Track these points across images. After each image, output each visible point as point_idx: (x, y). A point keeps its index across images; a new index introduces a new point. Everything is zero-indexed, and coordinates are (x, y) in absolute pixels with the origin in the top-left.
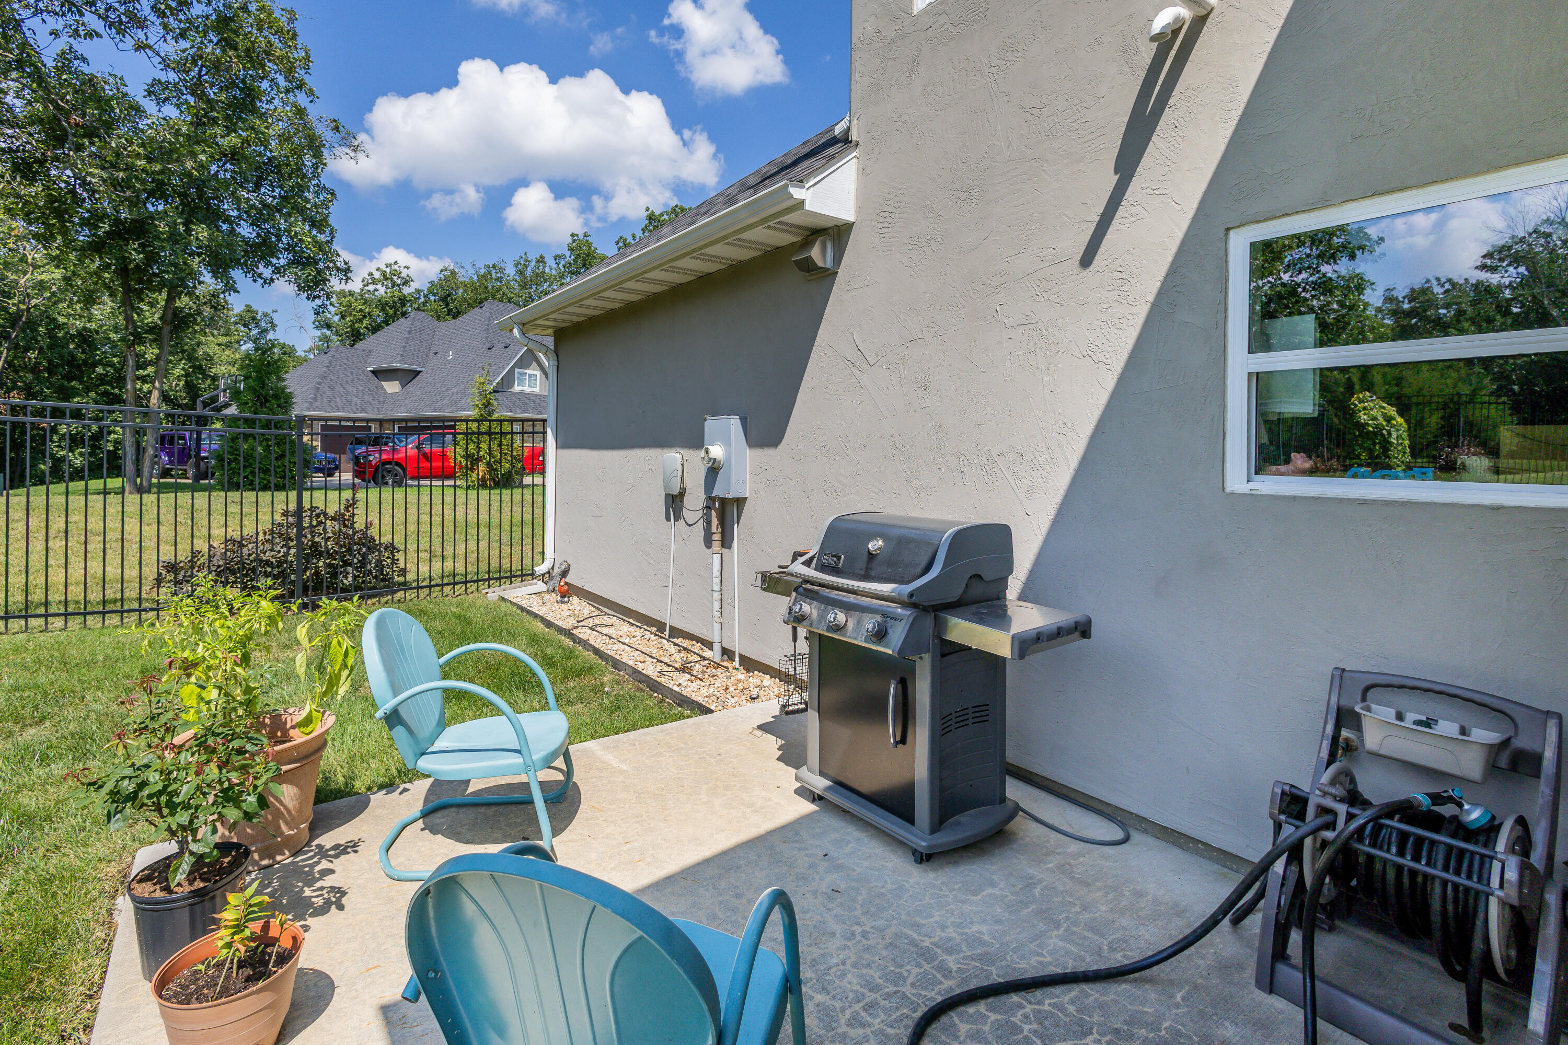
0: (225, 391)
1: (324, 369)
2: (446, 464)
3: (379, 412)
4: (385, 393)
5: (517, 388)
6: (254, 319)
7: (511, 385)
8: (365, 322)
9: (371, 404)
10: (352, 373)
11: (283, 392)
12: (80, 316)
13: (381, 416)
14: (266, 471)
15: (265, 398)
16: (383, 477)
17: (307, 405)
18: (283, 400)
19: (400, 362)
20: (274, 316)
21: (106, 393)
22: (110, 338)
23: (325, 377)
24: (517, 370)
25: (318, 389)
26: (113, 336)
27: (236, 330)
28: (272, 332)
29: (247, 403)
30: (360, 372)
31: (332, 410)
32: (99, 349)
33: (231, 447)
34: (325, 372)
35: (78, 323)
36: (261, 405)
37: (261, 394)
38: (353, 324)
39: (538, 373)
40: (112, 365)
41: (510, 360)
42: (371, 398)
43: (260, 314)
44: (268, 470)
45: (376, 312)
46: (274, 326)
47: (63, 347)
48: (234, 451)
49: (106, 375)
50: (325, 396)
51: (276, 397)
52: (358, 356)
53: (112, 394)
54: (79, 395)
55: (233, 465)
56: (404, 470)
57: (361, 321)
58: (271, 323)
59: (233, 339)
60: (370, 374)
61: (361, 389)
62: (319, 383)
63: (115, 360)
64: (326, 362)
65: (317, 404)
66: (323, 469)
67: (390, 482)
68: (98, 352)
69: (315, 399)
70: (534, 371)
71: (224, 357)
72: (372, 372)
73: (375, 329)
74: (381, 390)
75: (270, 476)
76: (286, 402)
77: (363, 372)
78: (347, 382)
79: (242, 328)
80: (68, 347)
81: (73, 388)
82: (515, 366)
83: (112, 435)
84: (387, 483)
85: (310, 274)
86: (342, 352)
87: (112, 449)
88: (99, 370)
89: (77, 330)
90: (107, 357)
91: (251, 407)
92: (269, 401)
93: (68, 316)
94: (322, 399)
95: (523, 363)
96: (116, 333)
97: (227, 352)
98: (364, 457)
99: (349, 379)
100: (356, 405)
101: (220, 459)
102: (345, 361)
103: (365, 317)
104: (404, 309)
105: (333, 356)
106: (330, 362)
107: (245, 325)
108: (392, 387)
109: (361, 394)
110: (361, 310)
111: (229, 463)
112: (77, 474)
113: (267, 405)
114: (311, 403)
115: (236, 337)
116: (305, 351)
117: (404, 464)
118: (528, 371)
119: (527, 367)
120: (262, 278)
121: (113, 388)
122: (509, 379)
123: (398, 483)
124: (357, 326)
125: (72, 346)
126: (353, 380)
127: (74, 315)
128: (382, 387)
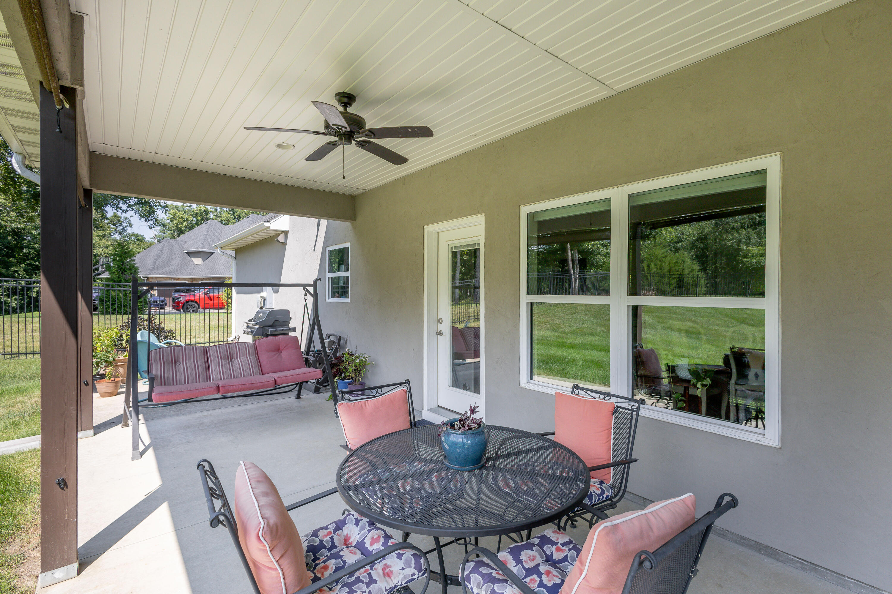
0: (102, 265)
1: (159, 252)
2: (220, 302)
3: (190, 274)
4: (194, 264)
6: (119, 221)
8: (184, 224)
9: (186, 270)
10: (175, 254)
11: (133, 267)
12: (14, 221)
13: (191, 277)
14: (125, 306)
15: (124, 270)
16: (187, 308)
17: (149, 271)
18: (133, 270)
19: (202, 248)
20: (131, 219)
21: (30, 265)
22: (32, 233)
23: (159, 256)
25: (155, 263)
26: (34, 232)
27: (108, 228)
28: (129, 228)
29: (115, 273)
30: (180, 253)
31: (164, 274)
32: (26, 239)
33: (107, 294)
34: (159, 253)
35: (13, 225)
36: (122, 273)
37: (122, 268)
38: (178, 225)
40: (34, 248)
42: (186, 267)
43: (122, 218)
44: (126, 305)
45: (191, 218)
46: (131, 225)
47: (4, 239)
48: (108, 296)
49: (29, 254)
50: (160, 266)
51: (130, 269)
52: (179, 245)
53: (34, 265)
54: (14, 266)
55: (108, 303)
56: (199, 305)
57: (182, 223)
58: (130, 223)
59: (106, 232)
60: (186, 254)
61: (180, 262)
62: (156, 260)
63: (36, 246)
64: (160, 248)
65: (155, 271)
66: (158, 305)
67: (191, 311)
68: (25, 241)
69: (154, 268)
71: (101, 243)
72: (187, 253)
73: (191, 228)
74: (192, 263)
75: (127, 308)
76: (135, 272)
77: (181, 253)
78: (172, 259)
79: (112, 226)
80: (8, 239)
81: (11, 262)
83: (35, 289)
84: (189, 311)
85: (146, 210)
86: (169, 242)
87: (35, 296)
88: (25, 251)
89: (12, 229)
90: (31, 244)
91: (117, 274)
92: (126, 271)
93: (7, 221)
94: (158, 268)
96: (36, 230)
97: (103, 241)
98: (178, 299)
99: (173, 257)
100: (177, 271)
101: (102, 301)
102: (171, 247)
103: (184, 221)
104: (208, 216)
105: (164, 245)
106: (163, 248)
107: (114, 225)
108: (198, 261)
109: (180, 265)
110: (182, 217)
111: (106, 303)
112: (15, 311)
113: (125, 273)
114: (151, 270)
115: (109, 231)
116: (151, 238)
117: (198, 302)
120: (121, 210)
121: (35, 262)
123: (195, 312)
124: (180, 226)
125: (9, 238)
126: (176, 257)
127: (11, 221)
128: (192, 261)
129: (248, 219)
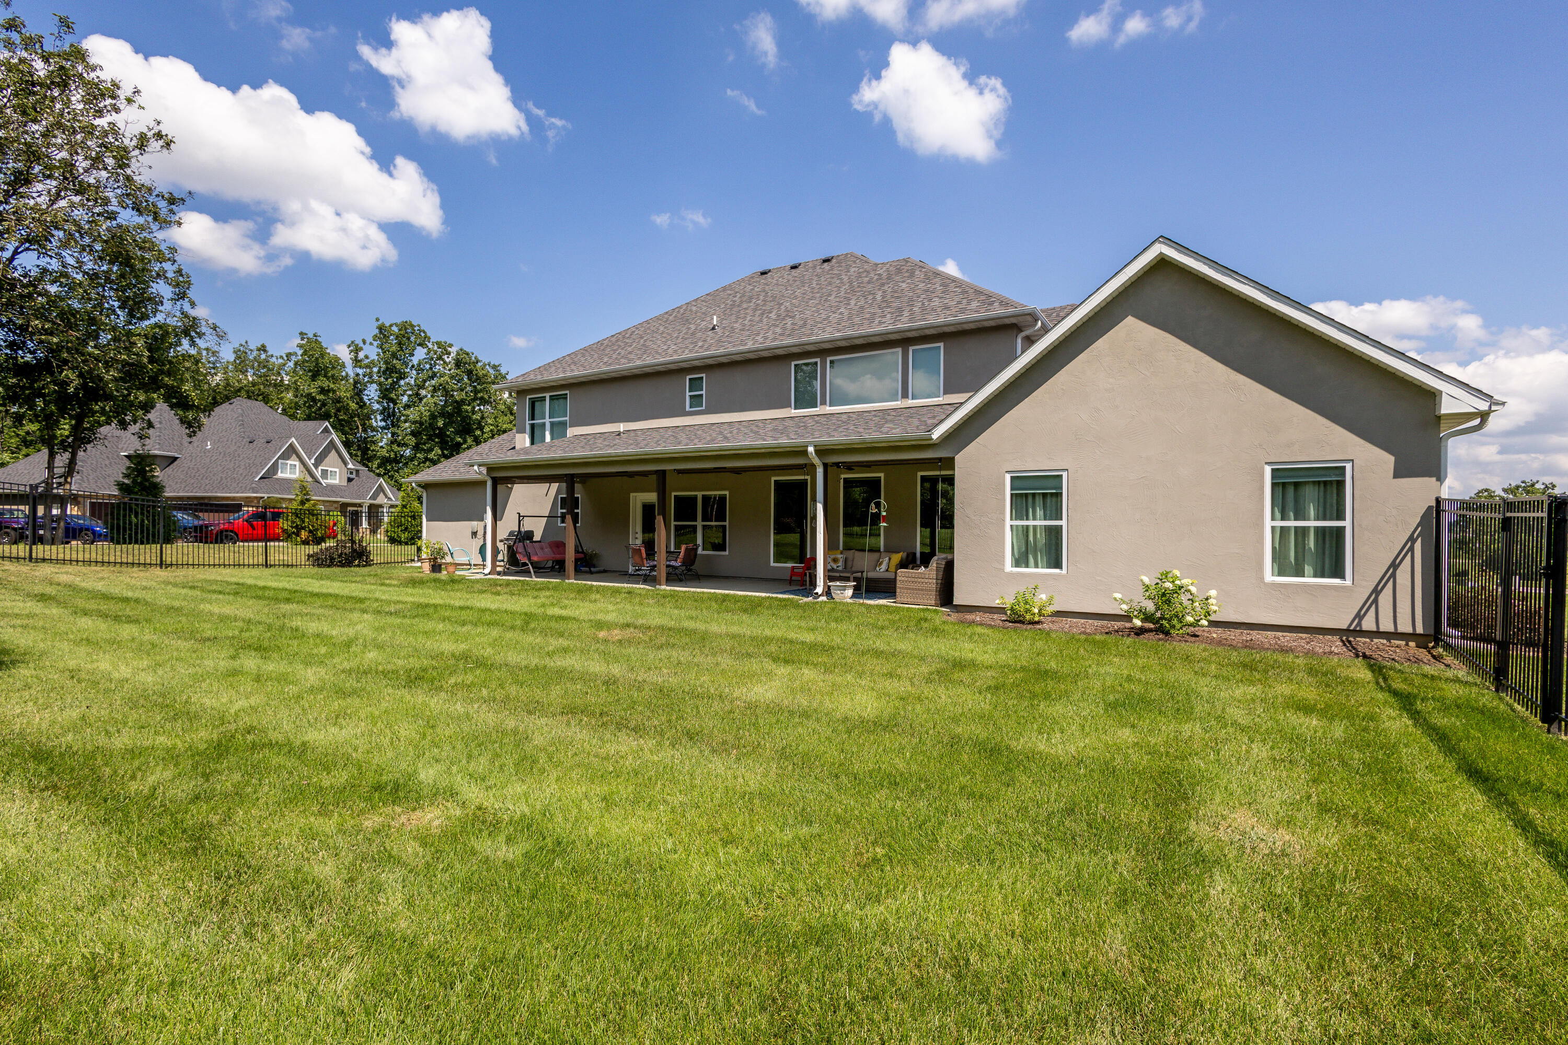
5: (280, 475)
7: (276, 473)
10: (108, 457)
19: (159, 449)
24: (280, 461)
30: (115, 456)
39: (297, 463)
41: (275, 453)
50: (91, 477)
56: (237, 535)
60: (126, 458)
70: (294, 461)
72: (128, 457)
77: (118, 456)
78: (109, 465)
82: (279, 458)
94: (88, 480)
95: (285, 456)
99: (107, 462)
117: (237, 532)
118: (289, 462)
119: (288, 459)
122: (274, 468)
126: (114, 464)
129: (232, 406)
